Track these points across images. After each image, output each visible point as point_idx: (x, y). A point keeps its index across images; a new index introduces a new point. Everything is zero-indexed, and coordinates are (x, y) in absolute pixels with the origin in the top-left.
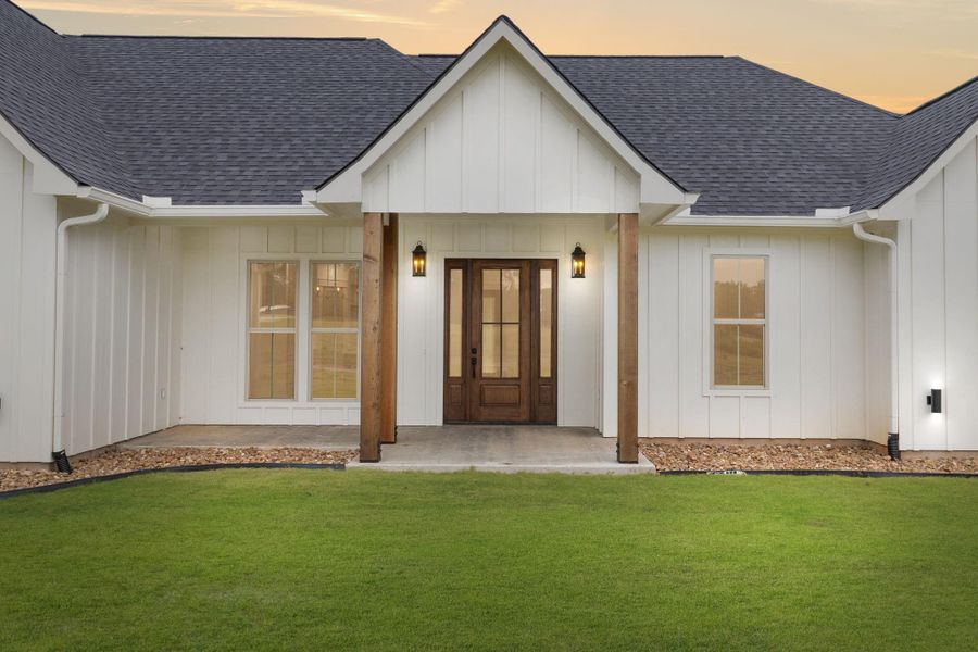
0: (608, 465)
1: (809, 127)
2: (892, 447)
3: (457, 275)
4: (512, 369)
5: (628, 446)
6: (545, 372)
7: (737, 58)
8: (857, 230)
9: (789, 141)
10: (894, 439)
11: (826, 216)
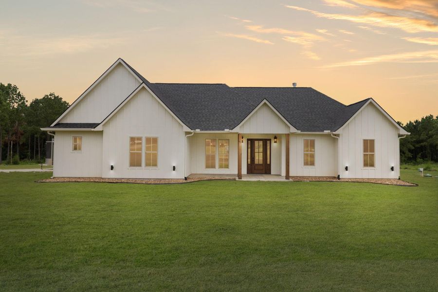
0: (284, 180)
1: (325, 109)
2: (338, 177)
3: (249, 142)
4: (261, 162)
5: (288, 177)
6: (268, 163)
7: (310, 88)
8: (332, 135)
9: (321, 113)
10: (339, 176)
11: (326, 132)
